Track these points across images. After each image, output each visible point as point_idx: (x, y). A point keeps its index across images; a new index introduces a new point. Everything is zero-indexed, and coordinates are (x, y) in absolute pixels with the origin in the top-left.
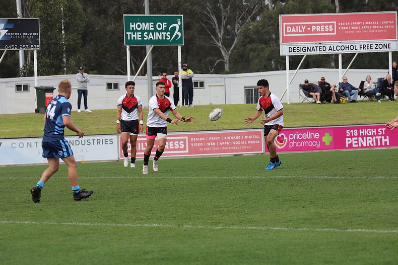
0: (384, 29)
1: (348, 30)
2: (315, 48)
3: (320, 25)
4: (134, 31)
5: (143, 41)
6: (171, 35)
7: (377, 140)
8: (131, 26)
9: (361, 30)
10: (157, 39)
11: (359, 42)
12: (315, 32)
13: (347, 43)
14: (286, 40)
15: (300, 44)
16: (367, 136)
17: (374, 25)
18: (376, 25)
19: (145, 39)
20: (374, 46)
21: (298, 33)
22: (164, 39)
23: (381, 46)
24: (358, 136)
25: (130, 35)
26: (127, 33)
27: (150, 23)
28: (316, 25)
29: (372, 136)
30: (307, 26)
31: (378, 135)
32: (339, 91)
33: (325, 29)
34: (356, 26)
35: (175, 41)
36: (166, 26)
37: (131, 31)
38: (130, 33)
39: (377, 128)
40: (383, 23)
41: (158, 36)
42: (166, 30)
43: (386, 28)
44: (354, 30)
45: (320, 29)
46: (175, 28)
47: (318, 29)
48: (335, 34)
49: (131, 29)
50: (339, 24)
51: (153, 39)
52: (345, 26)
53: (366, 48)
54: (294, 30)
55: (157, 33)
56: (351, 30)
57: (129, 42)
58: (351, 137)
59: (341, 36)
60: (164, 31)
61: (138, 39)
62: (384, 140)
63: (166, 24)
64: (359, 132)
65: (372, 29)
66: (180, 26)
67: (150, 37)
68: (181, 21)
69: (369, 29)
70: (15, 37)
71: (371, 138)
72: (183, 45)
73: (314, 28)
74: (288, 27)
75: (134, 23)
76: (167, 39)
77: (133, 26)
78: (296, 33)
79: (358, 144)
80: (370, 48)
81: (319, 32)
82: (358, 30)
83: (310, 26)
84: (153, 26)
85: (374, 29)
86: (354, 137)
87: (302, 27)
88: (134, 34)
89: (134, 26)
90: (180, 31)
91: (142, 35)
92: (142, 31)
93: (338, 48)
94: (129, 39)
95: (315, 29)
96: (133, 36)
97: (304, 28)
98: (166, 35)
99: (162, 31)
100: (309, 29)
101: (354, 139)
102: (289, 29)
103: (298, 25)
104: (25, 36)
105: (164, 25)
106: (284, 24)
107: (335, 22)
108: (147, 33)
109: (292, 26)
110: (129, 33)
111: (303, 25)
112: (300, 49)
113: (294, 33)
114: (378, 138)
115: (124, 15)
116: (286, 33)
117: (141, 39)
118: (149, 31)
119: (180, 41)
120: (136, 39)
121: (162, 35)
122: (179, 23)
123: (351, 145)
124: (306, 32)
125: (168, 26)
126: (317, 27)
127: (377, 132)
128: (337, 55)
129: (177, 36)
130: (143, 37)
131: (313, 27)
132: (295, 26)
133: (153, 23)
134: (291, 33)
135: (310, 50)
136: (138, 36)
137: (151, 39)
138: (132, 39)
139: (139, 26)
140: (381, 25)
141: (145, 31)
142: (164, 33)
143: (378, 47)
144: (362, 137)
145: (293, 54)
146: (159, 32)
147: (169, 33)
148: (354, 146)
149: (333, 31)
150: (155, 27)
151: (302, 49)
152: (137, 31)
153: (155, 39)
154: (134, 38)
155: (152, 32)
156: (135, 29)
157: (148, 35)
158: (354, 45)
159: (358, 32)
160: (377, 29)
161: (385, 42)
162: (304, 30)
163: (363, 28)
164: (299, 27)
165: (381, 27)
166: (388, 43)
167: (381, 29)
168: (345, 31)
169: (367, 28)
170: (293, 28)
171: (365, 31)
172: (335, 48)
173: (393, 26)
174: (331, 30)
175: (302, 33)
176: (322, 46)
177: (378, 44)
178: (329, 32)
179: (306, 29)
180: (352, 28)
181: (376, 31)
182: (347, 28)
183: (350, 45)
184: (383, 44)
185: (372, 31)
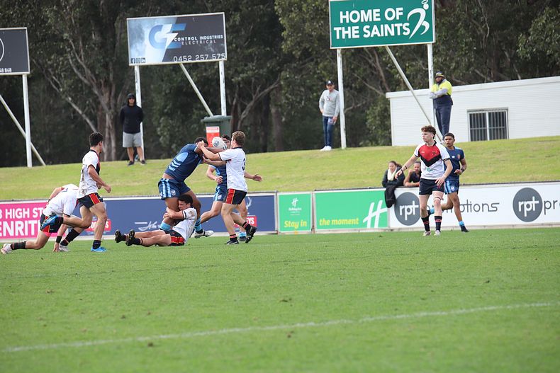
4: (347, 25)
5: (362, 40)
6: (412, 27)
8: (342, 17)
10: (386, 35)
19: (365, 36)
22: (399, 34)
25: (341, 31)
26: (335, 29)
27: (375, 11)
36: (402, 14)
37: (341, 25)
38: (340, 28)
41: (388, 30)
42: (403, 19)
46: (418, 15)
49: (342, 22)
51: (379, 35)
55: (387, 26)
57: (340, 42)
60: (398, 22)
61: (354, 36)
63: (401, 9)
66: (429, 12)
67: (373, 33)
68: (429, 3)
70: (188, 43)
75: (347, 12)
76: (404, 33)
77: (344, 17)
84: (378, 15)
88: (346, 30)
89: (347, 17)
90: (428, 19)
91: (361, 30)
92: (361, 24)
94: (338, 37)
96: (344, 32)
98: (401, 27)
99: (395, 21)
104: (203, 40)
105: (398, 12)
108: (368, 27)
110: (337, 29)
117: (358, 36)
118: (371, 24)
120: (350, 37)
121: (396, 28)
122: (426, 7)
125: (405, 13)
129: (422, 28)
130: (361, 33)
133: (378, 10)
136: (353, 33)
137: (375, 36)
138: (344, 37)
139: (355, 16)
141: (365, 24)
142: (398, 25)
146: (390, 23)
147: (408, 24)
150: (382, 16)
152: (351, 24)
153: (382, 35)
154: (347, 35)
155: (378, 24)
156: (348, 21)
157: (370, 30)
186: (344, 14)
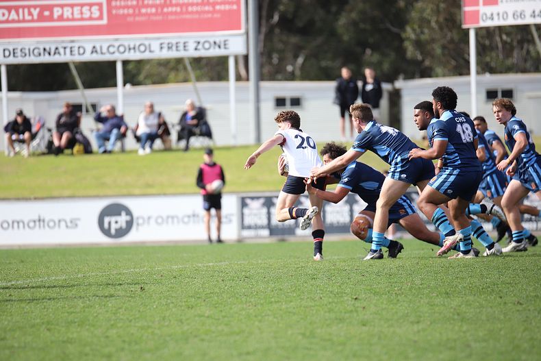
0: (214, 11)
1: (134, 15)
2: (62, 51)
9: (163, 14)
11: (159, 39)
12: (61, 18)
15: (28, 43)
17: (192, 5)
20: (191, 46)
21: (24, 21)
23: (207, 45)
28: (62, 6)
30: (44, 8)
33: (82, 13)
34: (150, 7)
43: (220, 11)
44: (146, 14)
45: (72, 14)
47: (67, 12)
48: (104, 22)
50: (114, 3)
52: (128, 7)
53: (174, 48)
54: (13, 16)
56: (140, 14)
59: (117, 26)
65: (188, 13)
69: (181, 13)
73: (57, 12)
74: (2, 11)
78: (19, 21)
80: (181, 47)
81: (68, 20)
82: (156, 14)
83: (50, 8)
85: (192, 13)
87: (32, 10)
93: (112, 50)
95: (60, 13)
97: (35, 12)
100: (47, 13)
103: (24, 7)
107: (103, 1)
109: (9, 9)
111: (35, 7)
112: (27, 52)
113: (13, 21)
124: (41, 18)
126: (65, 9)
128: (112, 64)
131: (55, 10)
132: (17, 9)
134: (7, 21)
135: (50, 54)
143: (200, 47)
145: (12, 60)
149: (101, 18)
158: (147, 43)
159: (154, 18)
160: (197, 12)
161: (219, 35)
162: (35, 17)
163: (165, 10)
164: (26, 11)
165: (207, 8)
166: (223, 39)
167: (208, 12)
168: (129, 15)
169: (178, 9)
170: (13, 12)
171: (171, 17)
172: (104, 50)
173: (235, 7)
174: (96, 14)
175: (32, 21)
176: (76, 45)
177: (202, 41)
178: (91, 19)
179: (40, 14)
180: (143, 11)
181: (196, 16)
182: (131, 11)
183: (137, 44)
184: (212, 41)
185: (188, 16)
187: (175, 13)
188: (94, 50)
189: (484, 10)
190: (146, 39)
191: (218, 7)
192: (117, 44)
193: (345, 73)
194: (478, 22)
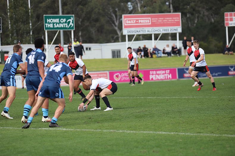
0: (174, 21)
1: (157, 22)
2: (141, 31)
3: (143, 20)
4: (49, 23)
5: (54, 28)
6: (68, 25)
7: (165, 76)
8: (48, 21)
9: (163, 22)
11: (162, 28)
12: (140, 23)
13: (156, 28)
14: (126, 27)
15: (133, 29)
16: (160, 74)
17: (170, 19)
18: (171, 19)
20: (170, 30)
21: (132, 23)
22: (65, 27)
24: (156, 74)
26: (46, 24)
28: (141, 20)
29: (163, 74)
30: (137, 20)
31: (165, 74)
32: (153, 52)
33: (145, 21)
34: (160, 20)
35: (70, 28)
37: (48, 23)
39: (165, 70)
40: (174, 18)
41: (61, 25)
42: (66, 22)
43: (176, 21)
47: (142, 21)
48: (150, 24)
49: (48, 22)
50: (152, 19)
51: (59, 27)
52: (155, 20)
54: (130, 22)
57: (46, 29)
58: (152, 75)
59: (153, 25)
60: (64, 23)
62: (169, 76)
64: (156, 73)
65: (169, 21)
66: (73, 20)
68: (73, 18)
71: (162, 75)
72: (74, 29)
73: (140, 21)
74: (127, 21)
78: (131, 24)
79: (156, 78)
80: (167, 30)
81: (142, 23)
82: (162, 22)
83: (138, 20)
86: (154, 74)
88: (49, 24)
90: (73, 23)
91: (53, 25)
92: (54, 23)
93: (152, 31)
94: (47, 27)
96: (48, 25)
97: (135, 21)
99: (63, 23)
100: (137, 21)
101: (154, 75)
102: (128, 22)
103: (132, 20)
105: (64, 20)
106: (125, 19)
107: (150, 18)
109: (129, 20)
111: (135, 20)
113: (130, 24)
114: (166, 75)
115: (44, 15)
116: (126, 24)
118: (57, 23)
119: (73, 28)
120: (50, 27)
121: (64, 25)
122: (72, 19)
123: (152, 79)
124: (136, 23)
125: (67, 20)
127: (165, 72)
128: (151, 35)
129: (71, 25)
130: (54, 26)
132: (130, 20)
133: (59, 19)
134: (128, 24)
135: (138, 32)
136: (51, 26)
137: (58, 27)
138: (48, 27)
139: (52, 21)
140: (173, 19)
141: (55, 23)
142: (64, 24)
144: (158, 74)
145: (129, 34)
146: (62, 23)
148: (154, 79)
149: (149, 23)
150: (60, 21)
151: (134, 32)
152: (51, 23)
153: (60, 27)
154: (49, 26)
155: (59, 23)
156: (49, 22)
157: (56, 25)
158: (160, 29)
159: (162, 23)
160: (171, 22)
161: (175, 27)
162: (135, 22)
163: (164, 21)
164: (133, 21)
165: (173, 20)
166: (176, 28)
167: (173, 21)
168: (155, 22)
169: (166, 21)
170: (130, 21)
171: (165, 23)
172: (150, 31)
173: (179, 20)
174: (148, 22)
175: (134, 23)
176: (144, 30)
177: (172, 29)
178: (147, 23)
179: (136, 22)
180: (159, 21)
181: (170, 23)
182: (156, 21)
183: (158, 29)
184: (174, 29)
185: (168, 23)
186: (48, 20)
187: (166, 22)
188: (148, 31)
189: (230, 22)
190: (160, 28)
191: (175, 20)
192: (153, 29)
193: (185, 38)
194: (228, 25)
